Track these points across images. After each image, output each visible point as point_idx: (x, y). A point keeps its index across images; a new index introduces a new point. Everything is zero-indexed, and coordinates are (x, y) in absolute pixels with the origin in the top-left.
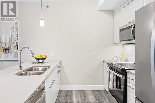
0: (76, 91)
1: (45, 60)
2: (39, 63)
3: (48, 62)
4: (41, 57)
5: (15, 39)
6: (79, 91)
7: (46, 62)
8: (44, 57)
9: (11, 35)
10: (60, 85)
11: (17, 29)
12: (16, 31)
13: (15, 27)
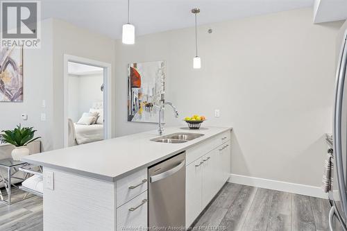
0: (261, 190)
1: (202, 125)
2: (191, 128)
3: (207, 129)
4: (194, 120)
5: (160, 90)
6: (268, 191)
7: (203, 128)
8: (199, 119)
9: (156, 84)
10: (231, 172)
11: (163, 74)
12: (162, 77)
13: (160, 71)
